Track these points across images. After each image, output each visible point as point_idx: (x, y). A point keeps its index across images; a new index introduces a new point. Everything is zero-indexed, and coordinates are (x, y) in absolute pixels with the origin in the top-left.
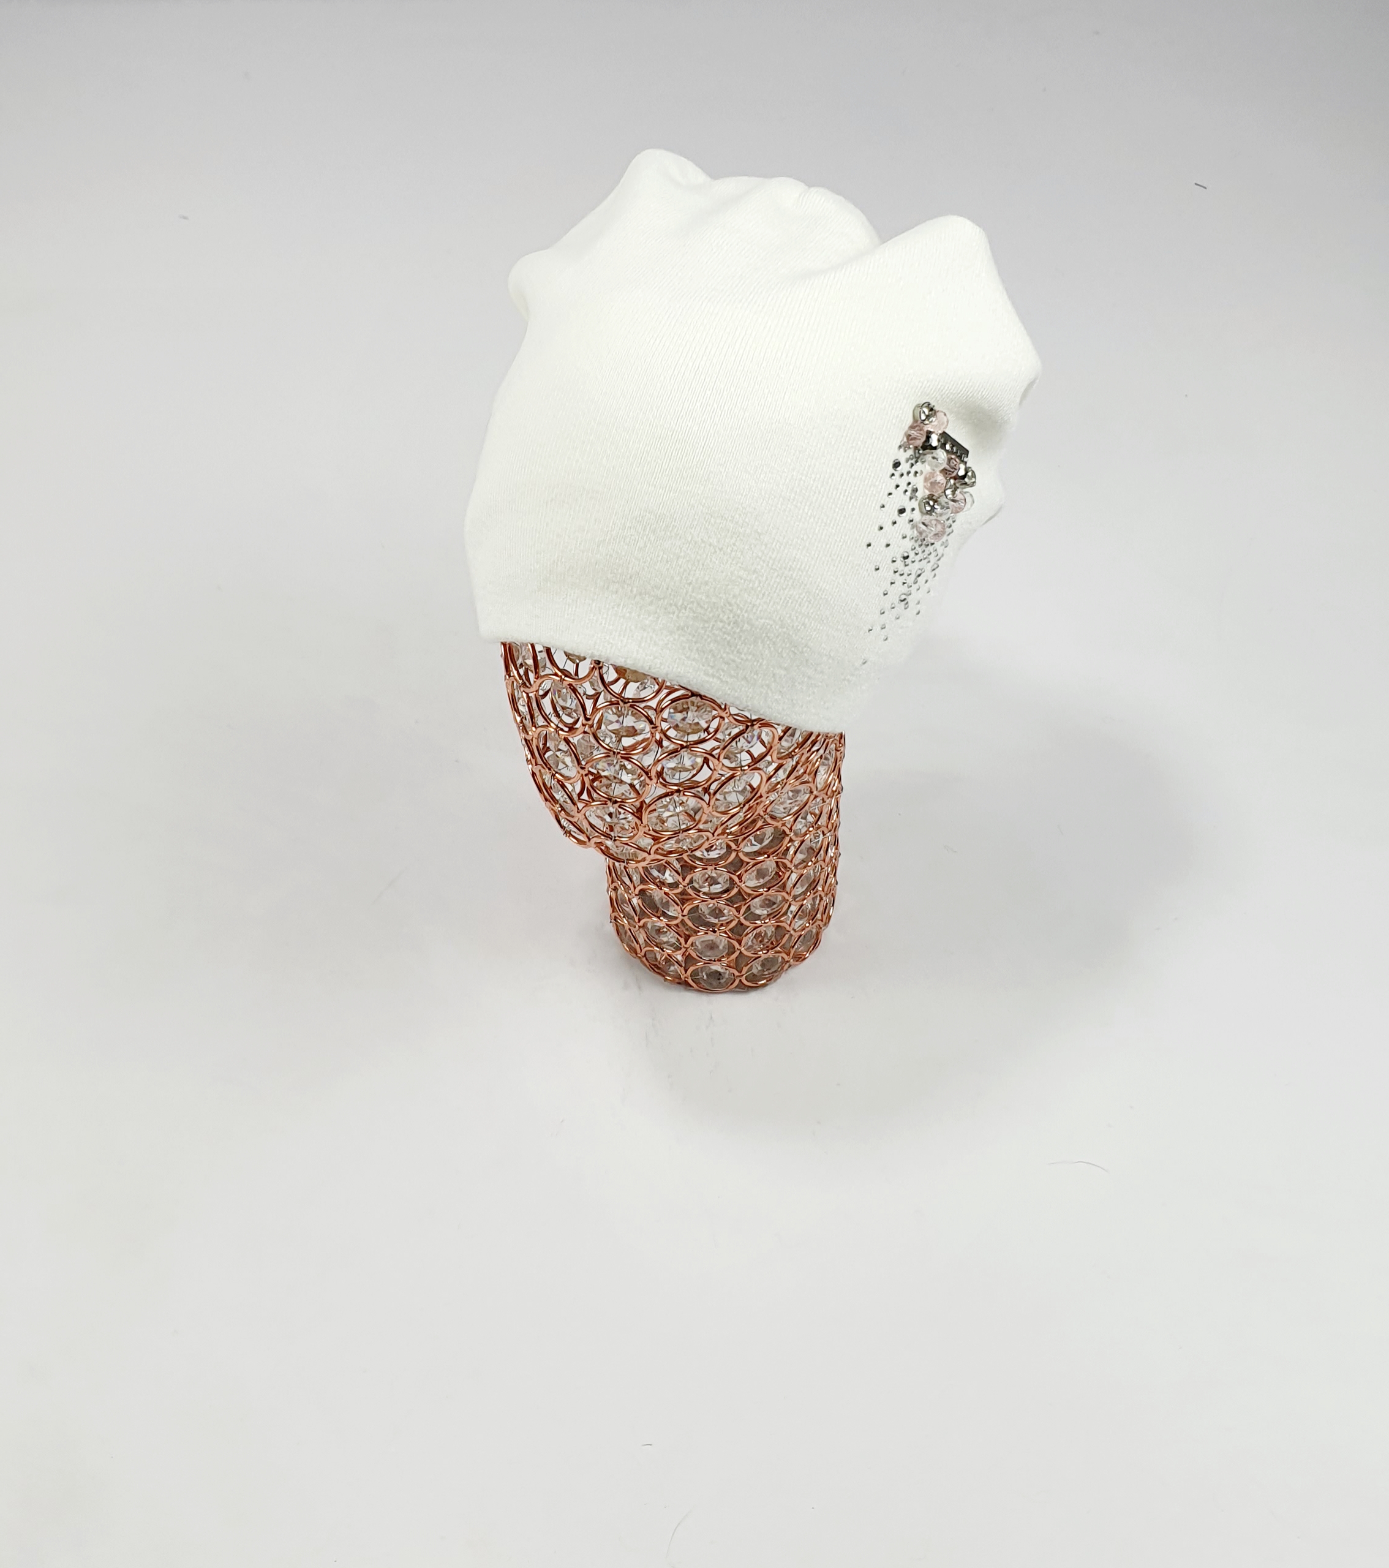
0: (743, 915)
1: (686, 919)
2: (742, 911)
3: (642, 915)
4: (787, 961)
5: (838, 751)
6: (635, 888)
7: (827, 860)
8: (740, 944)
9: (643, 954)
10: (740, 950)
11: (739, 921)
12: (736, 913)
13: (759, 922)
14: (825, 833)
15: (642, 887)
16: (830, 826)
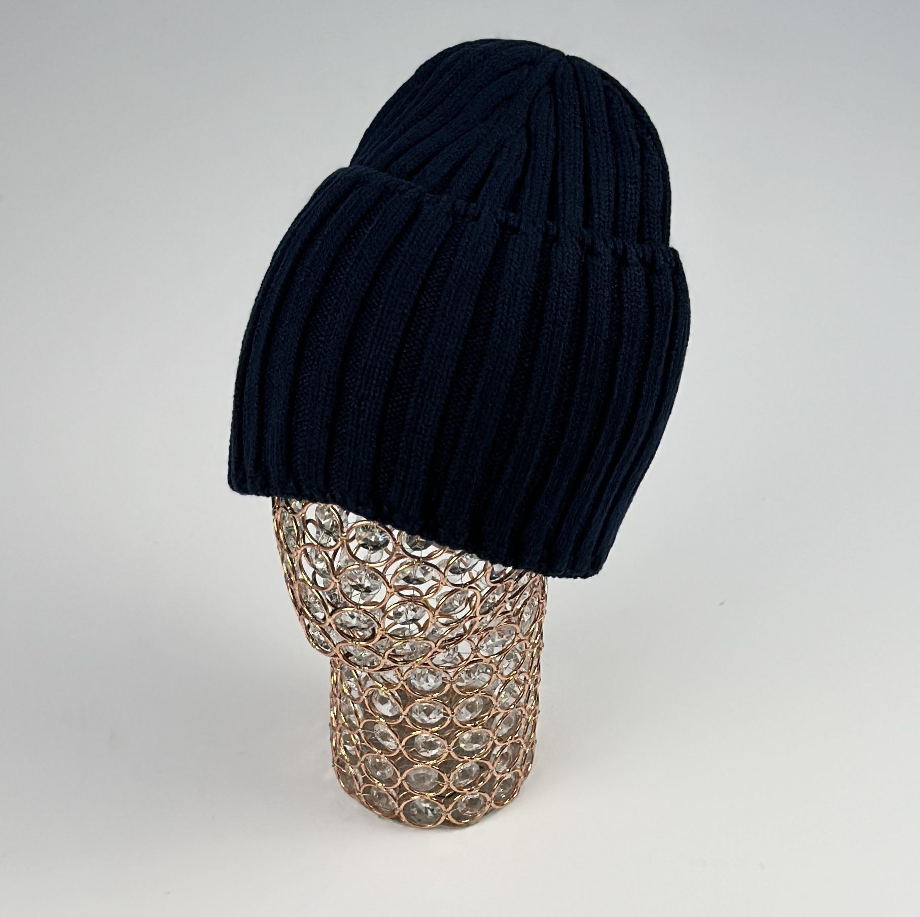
0: (453, 747)
1: (403, 749)
2: (452, 744)
3: (363, 750)
4: (489, 802)
5: (541, 603)
6: (359, 723)
7: (527, 709)
8: (449, 778)
9: (362, 791)
10: (449, 783)
11: (449, 754)
12: (446, 745)
13: (466, 758)
14: (527, 678)
15: (365, 721)
16: (531, 674)
